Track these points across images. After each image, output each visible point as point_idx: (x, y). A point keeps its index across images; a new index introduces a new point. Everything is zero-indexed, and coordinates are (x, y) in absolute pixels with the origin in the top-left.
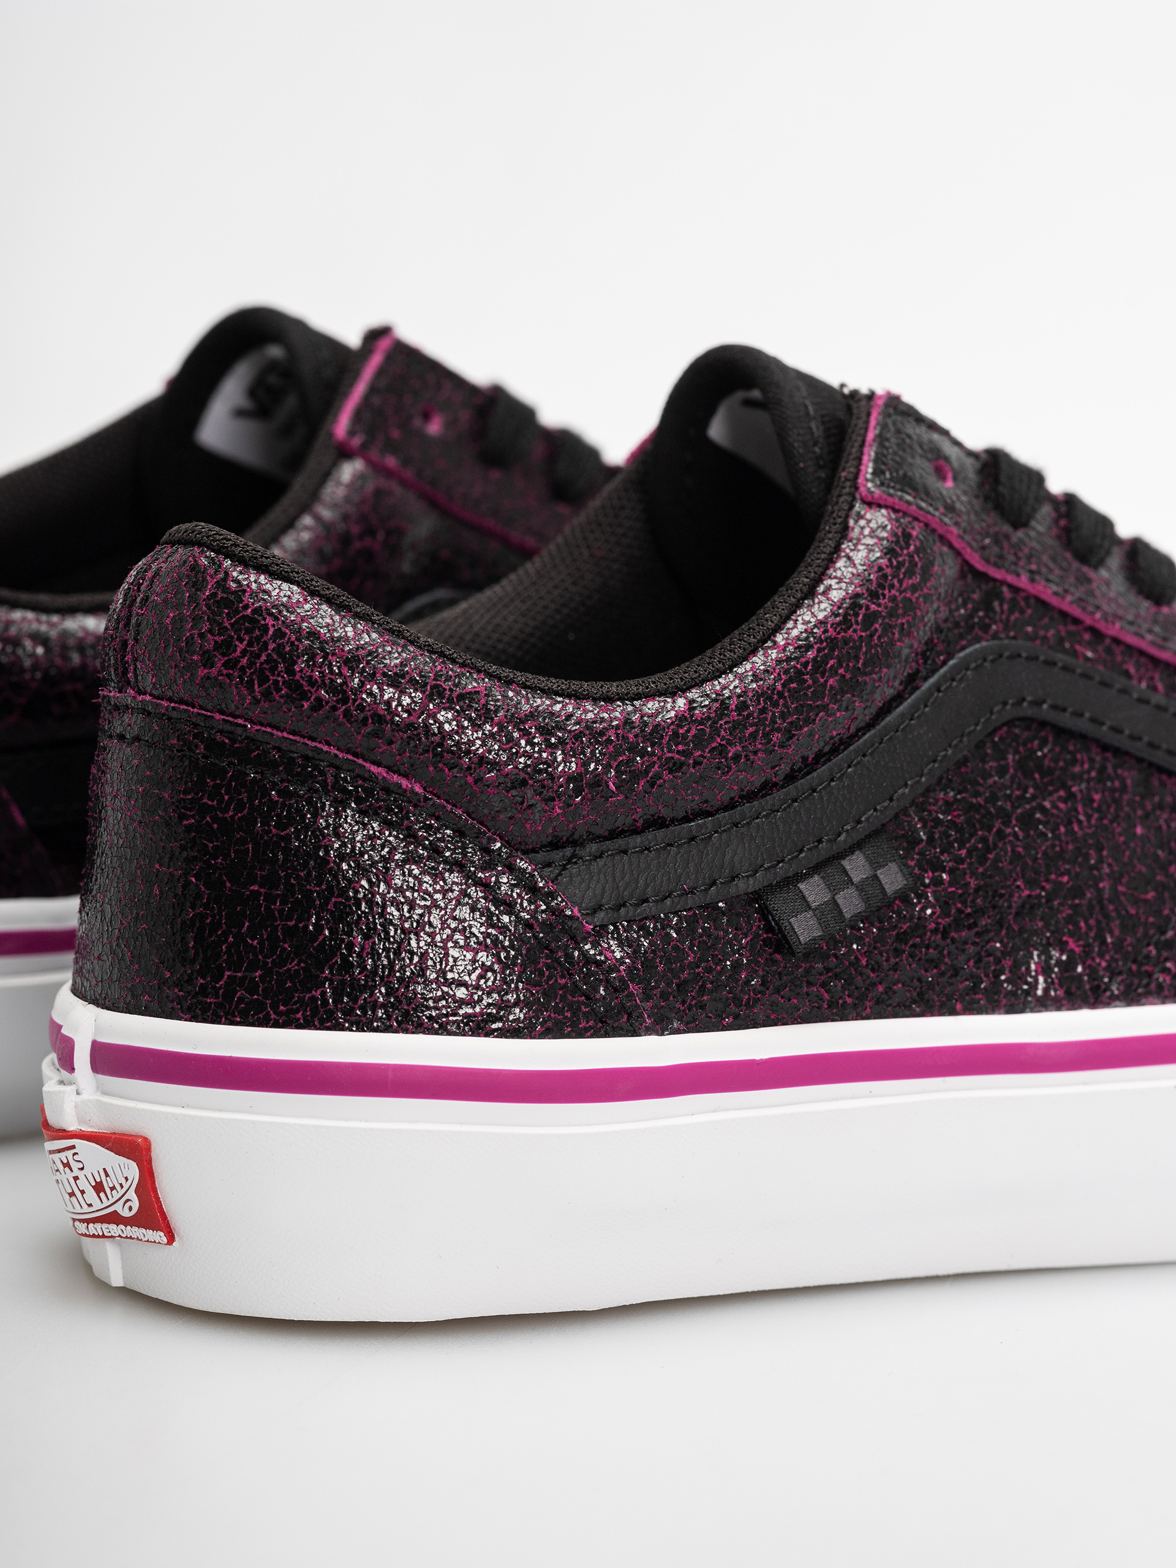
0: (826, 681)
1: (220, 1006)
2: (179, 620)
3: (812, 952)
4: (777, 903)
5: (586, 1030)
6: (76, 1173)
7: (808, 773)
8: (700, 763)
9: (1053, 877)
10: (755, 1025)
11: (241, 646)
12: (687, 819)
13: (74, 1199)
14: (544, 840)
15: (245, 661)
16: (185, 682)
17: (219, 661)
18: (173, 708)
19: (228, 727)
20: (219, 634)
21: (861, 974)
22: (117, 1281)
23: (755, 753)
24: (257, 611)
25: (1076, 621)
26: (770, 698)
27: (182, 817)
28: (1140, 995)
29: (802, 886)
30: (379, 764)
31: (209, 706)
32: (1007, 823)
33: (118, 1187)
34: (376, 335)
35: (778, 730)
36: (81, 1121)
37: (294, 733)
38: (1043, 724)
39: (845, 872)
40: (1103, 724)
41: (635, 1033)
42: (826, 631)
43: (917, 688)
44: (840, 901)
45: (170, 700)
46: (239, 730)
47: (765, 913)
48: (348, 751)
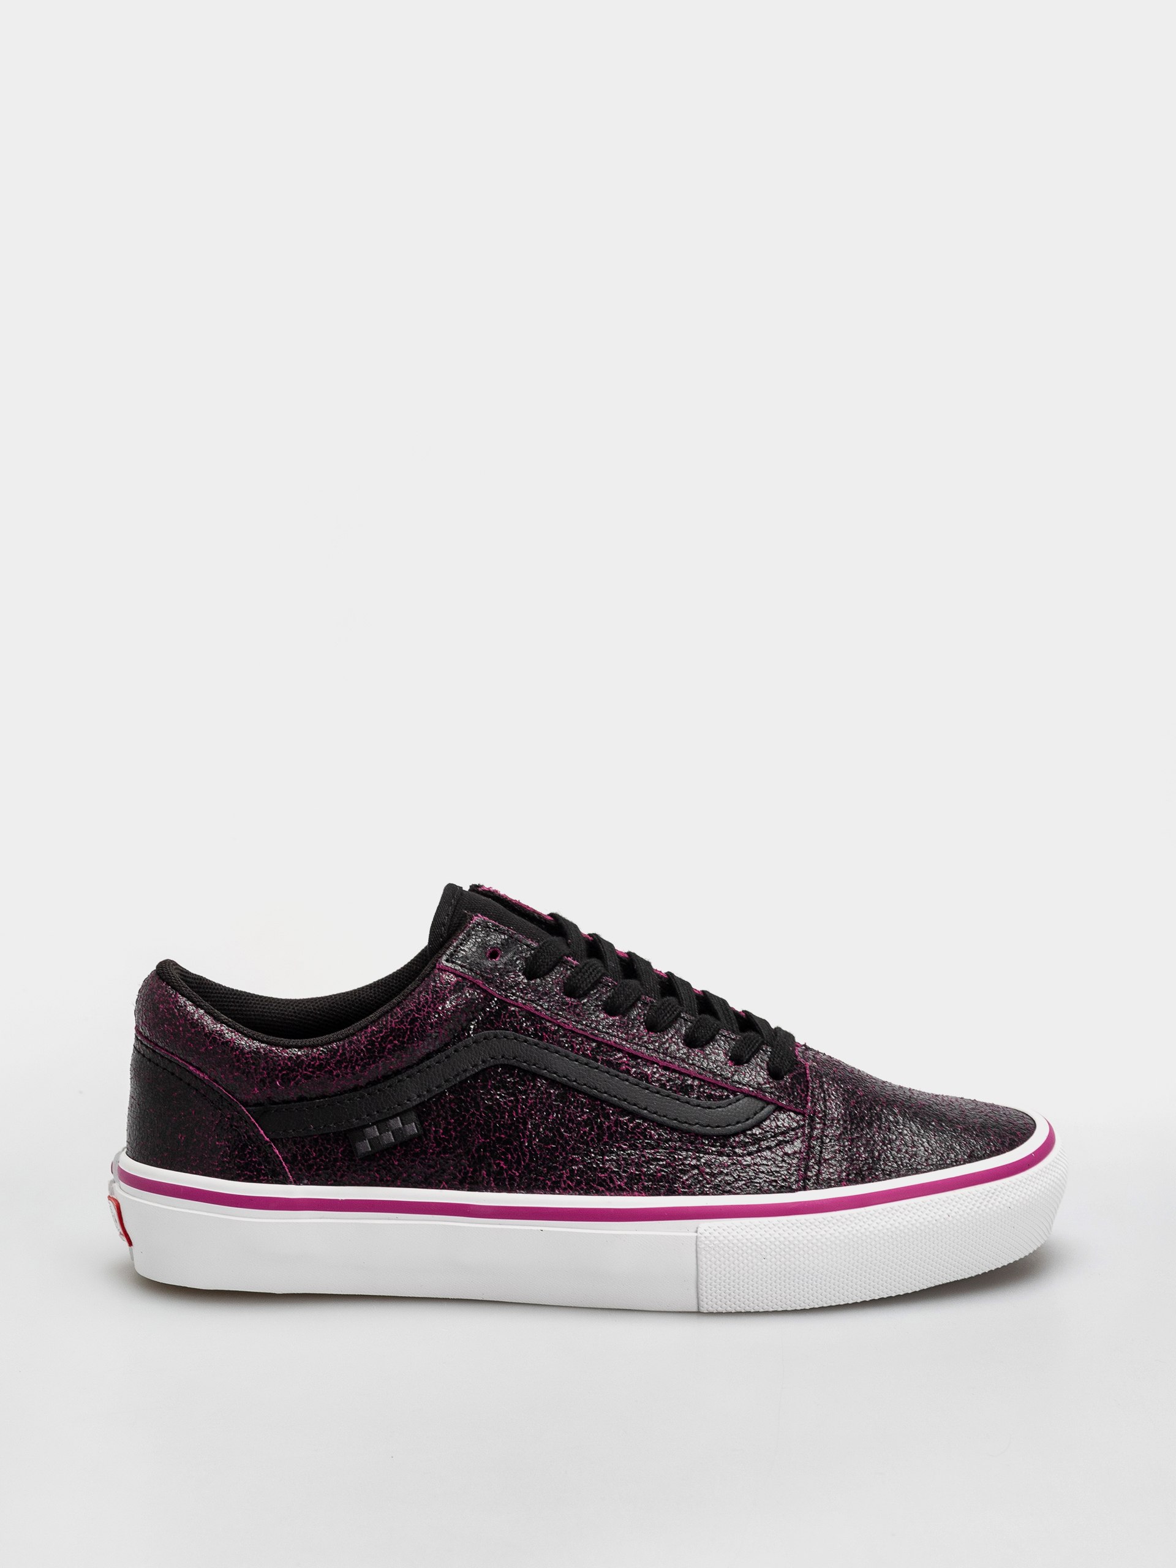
0: (386, 1046)
4: (353, 1136)
5: (263, 1180)
7: (378, 1083)
8: (320, 1077)
9: (497, 1134)
10: (342, 1185)
14: (253, 1102)
21: (395, 1168)
23: (347, 1074)
26: (357, 1052)
29: (366, 1130)
35: (359, 1065)
39: (389, 1125)
43: (446, 1050)
44: (384, 1137)
47: (347, 1138)
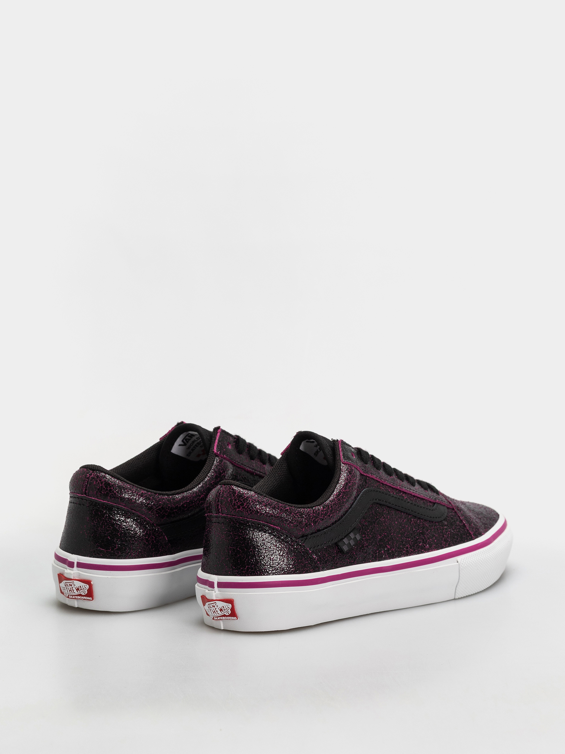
0: (344, 500)
1: (246, 573)
2: (231, 500)
3: (347, 553)
4: (340, 544)
6: (216, 607)
7: (342, 518)
9: (384, 534)
10: (338, 568)
11: (245, 504)
12: (324, 529)
13: (215, 613)
14: (301, 536)
15: (246, 507)
16: (234, 512)
17: (241, 507)
18: (231, 517)
19: (243, 520)
20: (240, 502)
21: (354, 556)
22: (222, 628)
24: (247, 497)
25: (379, 482)
26: (336, 505)
27: (235, 537)
28: (400, 555)
29: (344, 540)
30: (272, 524)
31: (239, 516)
32: (375, 524)
33: (226, 609)
34: (217, 429)
36: (216, 598)
37: (256, 520)
38: (377, 503)
39: (350, 537)
40: (387, 502)
41: (319, 571)
42: (342, 491)
43: (356, 499)
44: (350, 542)
45: (230, 515)
46: (245, 520)
47: (338, 546)
48: (266, 522)
